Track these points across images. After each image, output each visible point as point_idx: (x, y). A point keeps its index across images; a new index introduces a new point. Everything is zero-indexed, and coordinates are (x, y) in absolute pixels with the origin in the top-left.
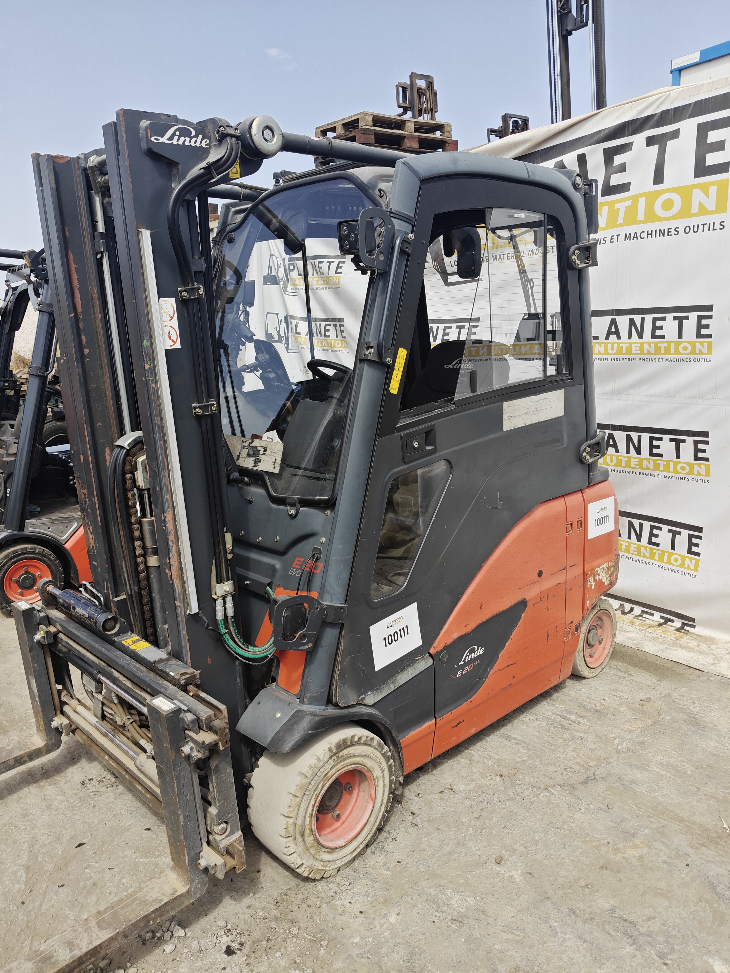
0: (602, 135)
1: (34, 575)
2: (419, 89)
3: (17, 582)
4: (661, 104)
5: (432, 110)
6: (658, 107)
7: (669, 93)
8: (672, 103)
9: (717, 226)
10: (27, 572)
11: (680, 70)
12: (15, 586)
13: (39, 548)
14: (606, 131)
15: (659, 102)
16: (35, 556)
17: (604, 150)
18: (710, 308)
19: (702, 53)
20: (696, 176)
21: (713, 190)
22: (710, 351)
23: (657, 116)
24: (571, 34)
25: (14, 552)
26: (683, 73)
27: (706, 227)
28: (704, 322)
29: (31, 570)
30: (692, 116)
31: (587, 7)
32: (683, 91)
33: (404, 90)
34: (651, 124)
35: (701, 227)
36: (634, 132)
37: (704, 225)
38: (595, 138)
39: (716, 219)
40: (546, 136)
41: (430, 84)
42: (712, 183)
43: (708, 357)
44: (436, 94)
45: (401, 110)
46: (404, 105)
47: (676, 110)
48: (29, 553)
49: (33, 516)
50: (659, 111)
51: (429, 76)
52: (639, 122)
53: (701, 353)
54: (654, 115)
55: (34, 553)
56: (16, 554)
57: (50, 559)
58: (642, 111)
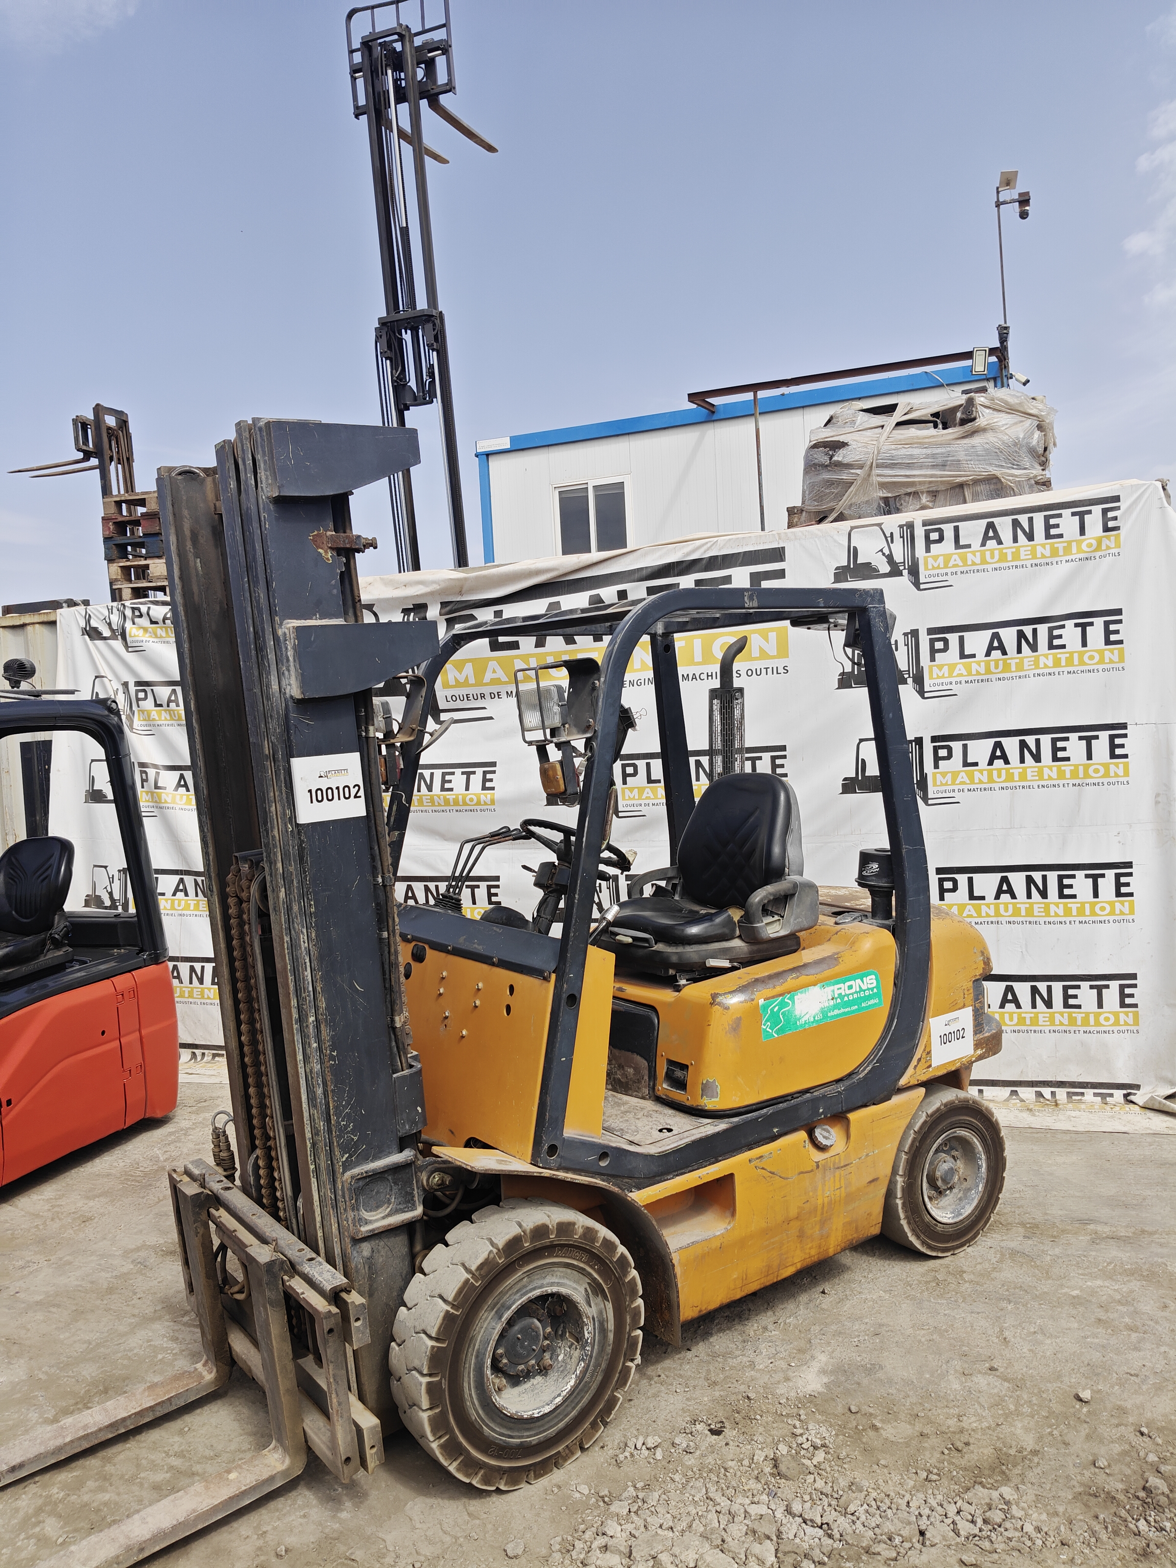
0: (644, 573)
2: (109, 428)
4: (708, 549)
6: (705, 552)
7: (715, 539)
8: (720, 550)
9: (781, 670)
14: (649, 570)
15: (705, 547)
17: (648, 588)
18: (783, 748)
21: (773, 636)
23: (704, 562)
24: (410, 409)
27: (770, 671)
28: (779, 762)
30: (744, 564)
32: (730, 540)
33: (84, 426)
34: (698, 566)
35: (764, 671)
36: (681, 574)
37: (767, 669)
38: (636, 576)
39: (780, 663)
40: (576, 567)
41: (123, 423)
42: (772, 630)
44: (131, 437)
45: (81, 455)
46: (84, 448)
47: (725, 556)
50: (707, 556)
51: (122, 412)
52: (684, 565)
54: (702, 559)
58: (688, 554)
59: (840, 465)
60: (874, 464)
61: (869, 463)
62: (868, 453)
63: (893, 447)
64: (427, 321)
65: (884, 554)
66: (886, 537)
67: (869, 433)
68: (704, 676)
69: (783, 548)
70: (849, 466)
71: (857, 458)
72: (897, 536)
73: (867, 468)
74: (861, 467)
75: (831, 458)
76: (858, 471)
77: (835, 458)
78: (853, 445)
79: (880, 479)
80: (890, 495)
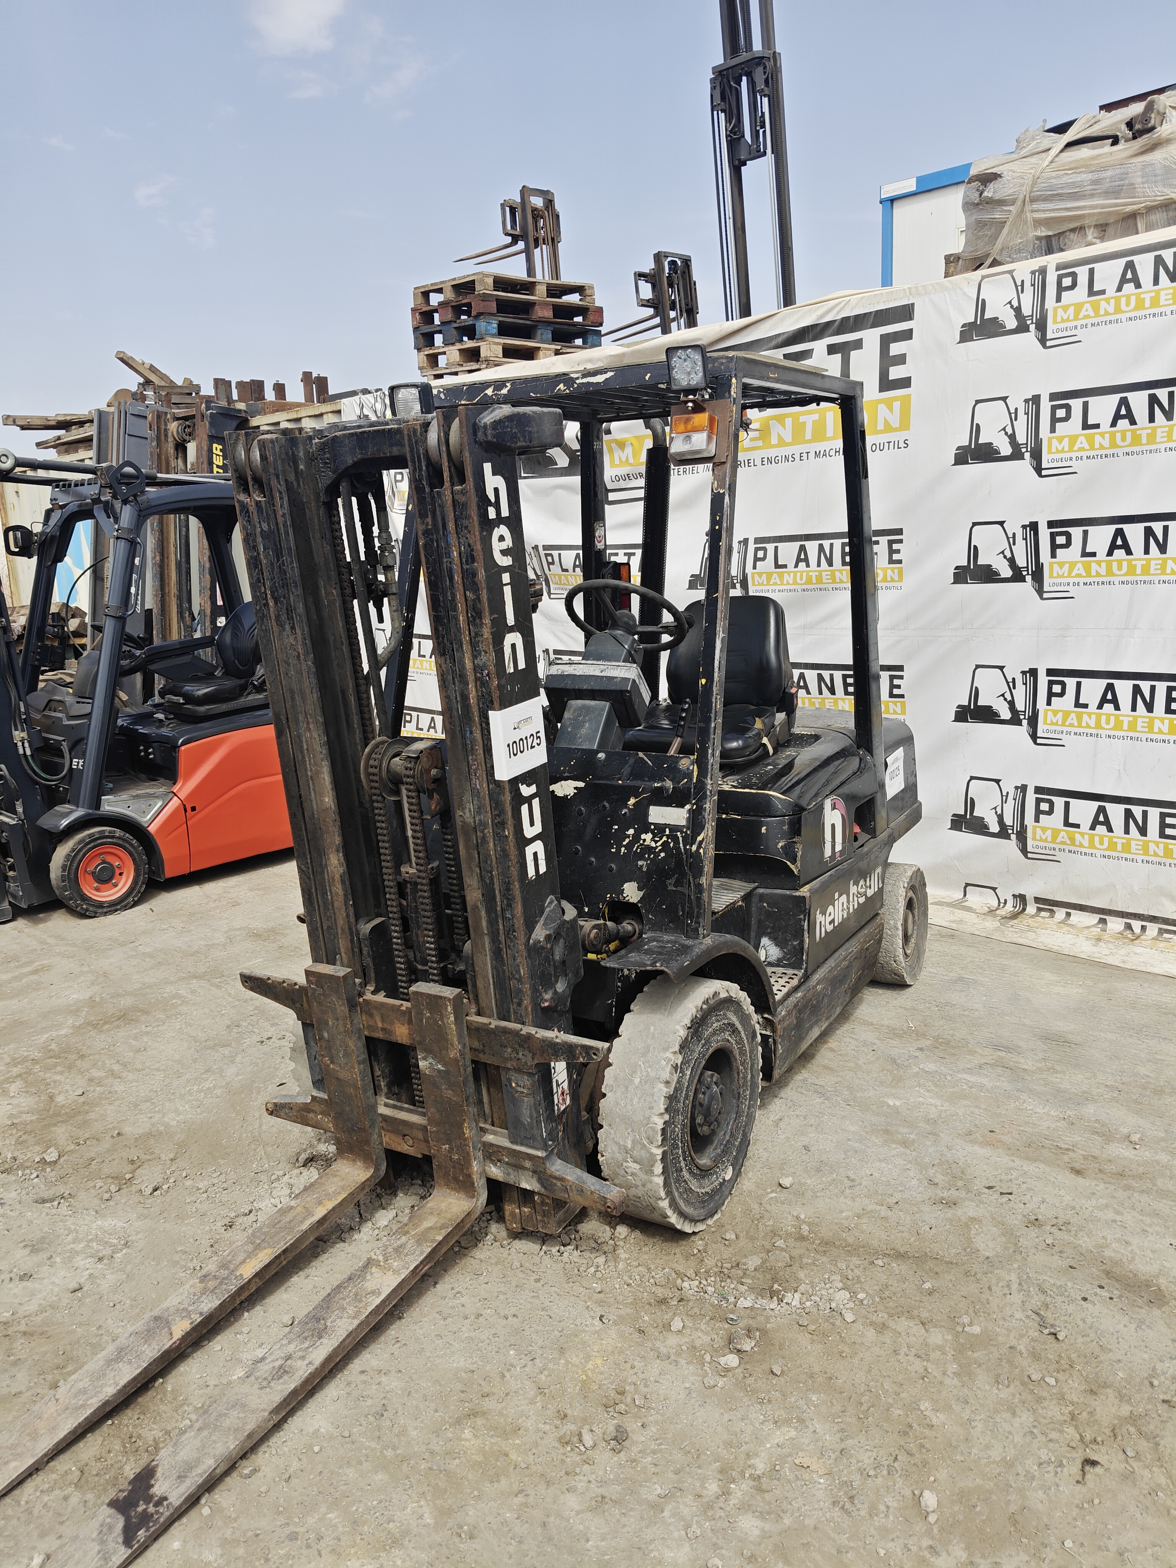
0: (780, 339)
1: (112, 865)
2: (534, 210)
3: (93, 873)
4: (841, 310)
5: (553, 239)
6: (838, 313)
7: (847, 299)
8: (852, 310)
9: (902, 445)
10: (104, 862)
11: (892, 200)
12: (90, 878)
13: (118, 832)
15: (838, 308)
16: (114, 840)
18: (900, 532)
19: (920, 180)
20: (881, 390)
21: (897, 405)
22: (901, 579)
23: (837, 323)
24: (745, 164)
25: (90, 836)
26: (895, 204)
27: (892, 444)
28: (895, 546)
29: (110, 859)
30: (874, 325)
31: (764, 132)
32: (862, 298)
33: (513, 210)
34: (831, 330)
35: (886, 445)
36: (814, 339)
37: (889, 443)
38: (773, 343)
39: (900, 436)
41: (550, 203)
42: (896, 399)
43: (898, 584)
44: (558, 216)
45: (509, 240)
46: (513, 232)
47: (857, 317)
48: (107, 837)
49: (111, 792)
50: (839, 317)
51: (548, 191)
52: (819, 328)
53: (893, 580)
54: (835, 321)
55: (113, 837)
56: (93, 839)
57: (132, 845)
58: (822, 316)
59: (990, 202)
60: (1027, 199)
61: (1021, 196)
62: (1022, 185)
63: (1054, 174)
64: (758, 64)
65: (1012, 307)
66: (1016, 286)
67: (1033, 160)
68: (833, 453)
69: (913, 305)
70: (1001, 202)
71: (1010, 192)
72: (1027, 285)
73: (1019, 203)
74: (1013, 202)
75: (981, 195)
76: (1011, 208)
77: (985, 194)
78: (1007, 176)
79: (1037, 215)
80: (1050, 233)
